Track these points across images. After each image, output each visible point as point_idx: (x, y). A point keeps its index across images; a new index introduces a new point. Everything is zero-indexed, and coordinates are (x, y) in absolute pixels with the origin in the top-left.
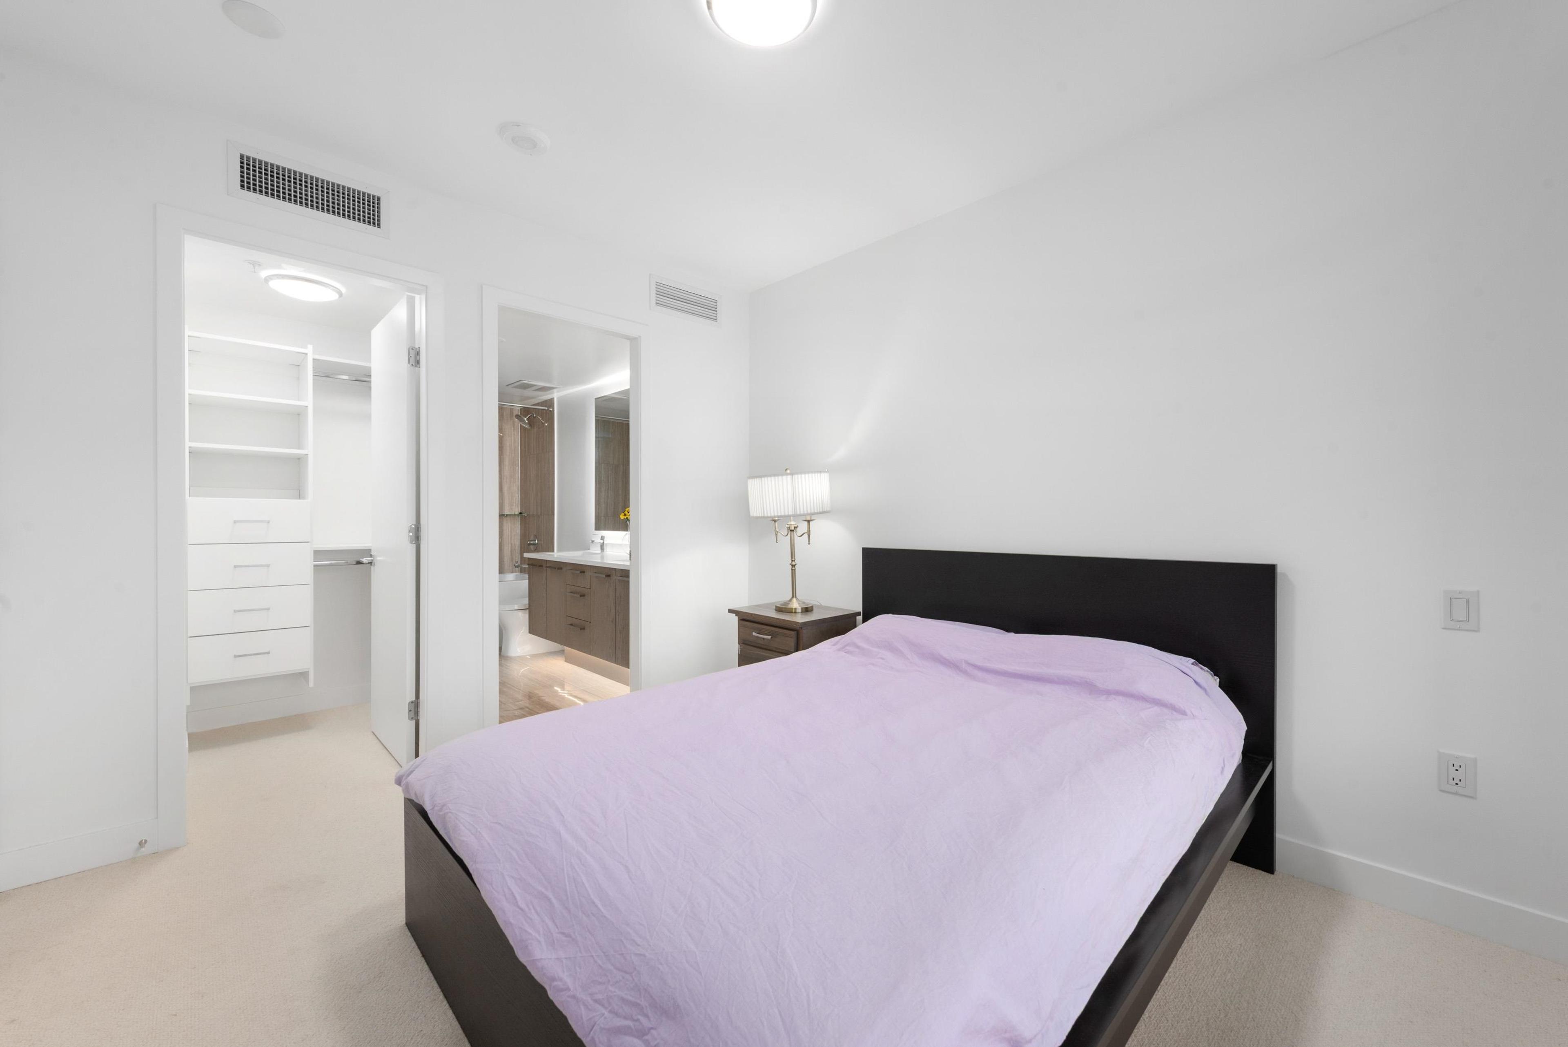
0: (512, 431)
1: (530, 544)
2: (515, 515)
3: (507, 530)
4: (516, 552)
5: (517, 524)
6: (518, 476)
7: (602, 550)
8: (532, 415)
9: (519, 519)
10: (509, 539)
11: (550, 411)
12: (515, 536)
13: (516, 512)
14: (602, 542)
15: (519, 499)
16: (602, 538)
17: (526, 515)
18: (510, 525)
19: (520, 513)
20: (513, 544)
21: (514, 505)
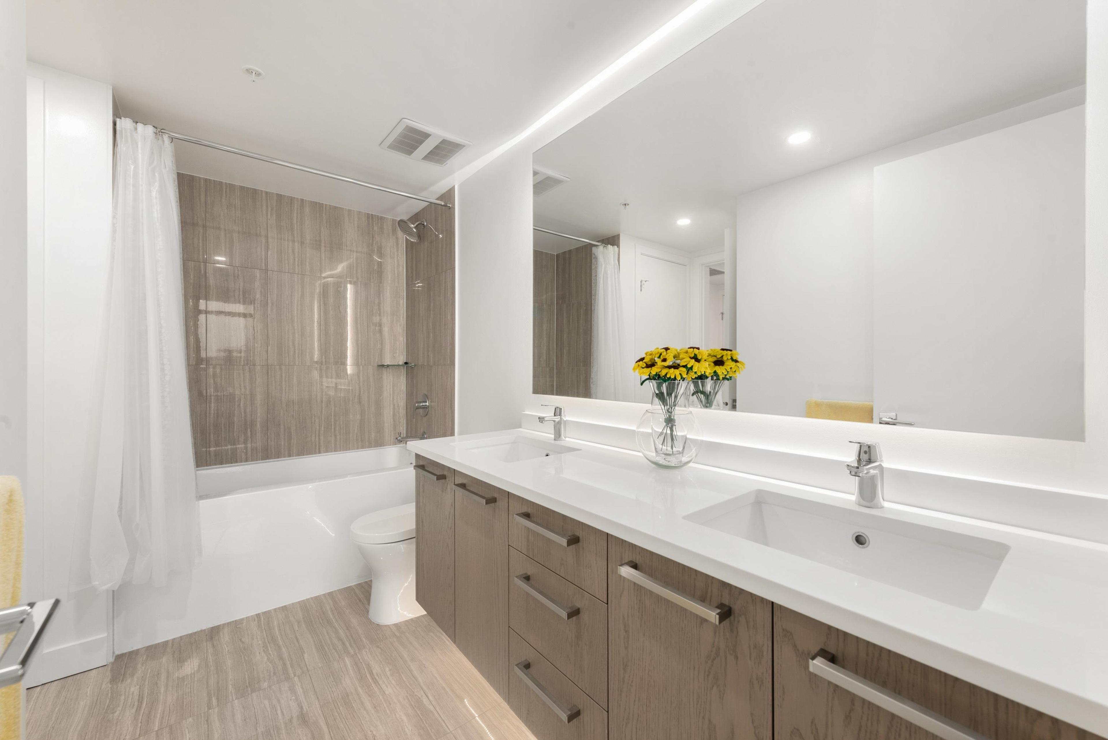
0: (395, 250)
1: (418, 408)
2: (399, 365)
3: (388, 388)
4: (401, 417)
5: (400, 378)
6: (403, 312)
7: (558, 435)
8: (423, 222)
9: (404, 371)
10: (391, 399)
11: (449, 206)
12: (399, 395)
13: (398, 362)
14: (557, 419)
15: (404, 343)
16: (558, 411)
17: (413, 365)
18: (392, 379)
19: (405, 363)
20: (396, 406)
21: (398, 352)
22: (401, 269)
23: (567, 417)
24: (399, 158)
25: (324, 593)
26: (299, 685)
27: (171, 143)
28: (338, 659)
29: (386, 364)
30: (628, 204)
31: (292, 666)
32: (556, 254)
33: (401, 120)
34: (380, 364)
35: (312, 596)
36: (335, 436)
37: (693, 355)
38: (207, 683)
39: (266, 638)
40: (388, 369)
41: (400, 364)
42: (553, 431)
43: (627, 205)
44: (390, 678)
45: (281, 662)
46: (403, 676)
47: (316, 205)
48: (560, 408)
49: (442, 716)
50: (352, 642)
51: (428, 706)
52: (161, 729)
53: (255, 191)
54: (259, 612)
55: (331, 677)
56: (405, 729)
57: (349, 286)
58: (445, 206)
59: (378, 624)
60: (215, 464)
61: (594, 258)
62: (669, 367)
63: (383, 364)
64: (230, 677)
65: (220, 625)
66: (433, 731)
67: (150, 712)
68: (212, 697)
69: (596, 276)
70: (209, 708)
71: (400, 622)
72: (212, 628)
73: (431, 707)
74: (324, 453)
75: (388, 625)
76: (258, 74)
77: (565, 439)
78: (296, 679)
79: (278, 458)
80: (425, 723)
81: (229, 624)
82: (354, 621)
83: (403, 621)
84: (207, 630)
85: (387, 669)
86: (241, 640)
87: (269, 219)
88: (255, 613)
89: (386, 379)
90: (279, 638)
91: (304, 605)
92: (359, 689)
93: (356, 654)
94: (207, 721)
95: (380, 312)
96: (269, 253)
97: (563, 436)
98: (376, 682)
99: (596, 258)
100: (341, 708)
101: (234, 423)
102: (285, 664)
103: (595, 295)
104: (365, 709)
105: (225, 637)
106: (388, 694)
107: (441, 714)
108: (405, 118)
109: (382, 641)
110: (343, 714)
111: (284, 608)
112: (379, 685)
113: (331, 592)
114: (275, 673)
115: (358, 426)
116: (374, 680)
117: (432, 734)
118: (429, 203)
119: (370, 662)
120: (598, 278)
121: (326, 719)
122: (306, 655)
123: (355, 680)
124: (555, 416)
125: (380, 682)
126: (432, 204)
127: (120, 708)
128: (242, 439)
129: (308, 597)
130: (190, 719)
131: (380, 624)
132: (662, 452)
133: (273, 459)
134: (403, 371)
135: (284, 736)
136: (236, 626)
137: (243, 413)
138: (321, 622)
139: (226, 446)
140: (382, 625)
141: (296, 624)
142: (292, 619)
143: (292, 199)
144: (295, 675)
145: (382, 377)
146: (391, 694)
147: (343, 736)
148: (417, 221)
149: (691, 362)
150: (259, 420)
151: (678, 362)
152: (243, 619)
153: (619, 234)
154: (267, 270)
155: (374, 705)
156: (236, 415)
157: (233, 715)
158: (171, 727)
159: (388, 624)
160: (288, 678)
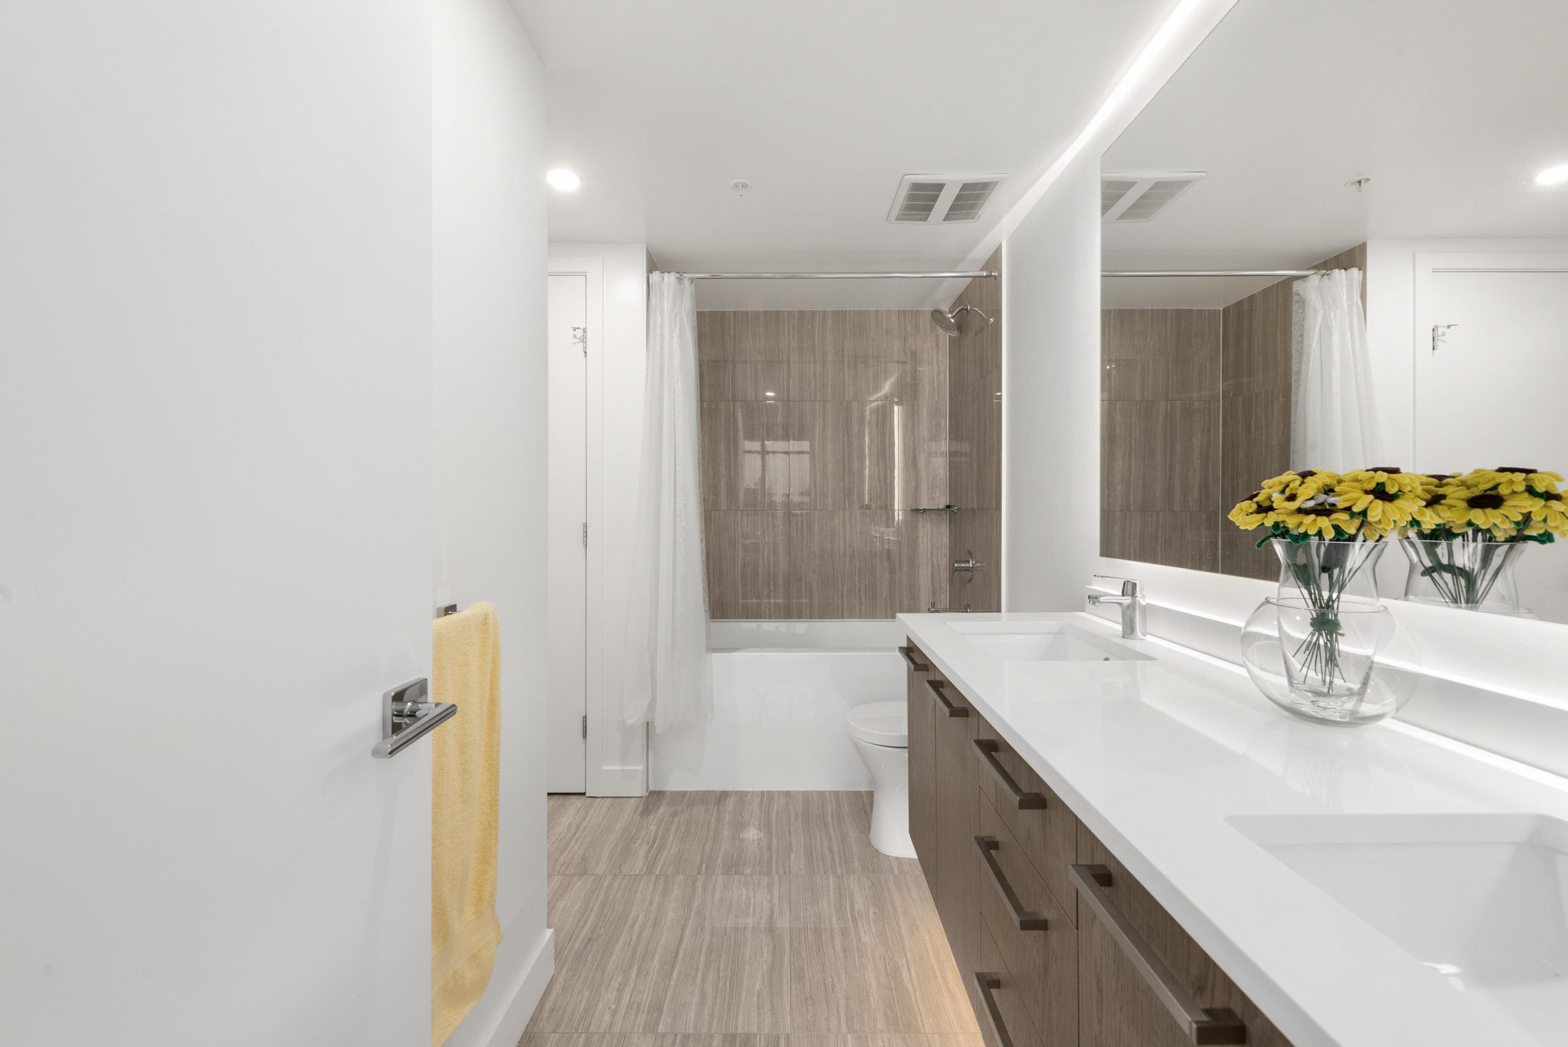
0: (935, 351)
1: (960, 570)
2: (938, 510)
3: (925, 540)
4: (943, 582)
5: (941, 528)
6: (945, 436)
7: (1129, 629)
8: (966, 306)
9: (946, 518)
10: (929, 556)
11: (995, 276)
12: (940, 550)
13: (938, 505)
14: (1127, 600)
15: (946, 479)
16: (1129, 588)
17: (956, 509)
18: (930, 528)
19: (947, 506)
20: (935, 565)
21: (938, 491)
22: (942, 375)
23: (1146, 598)
24: (915, 228)
25: (831, 790)
26: (777, 886)
27: (691, 284)
28: (823, 874)
29: (922, 508)
30: (1367, 180)
31: (777, 862)
32: (1221, 309)
33: (903, 178)
34: (914, 508)
35: (818, 790)
36: (860, 598)
37: (1372, 486)
38: (704, 846)
39: (763, 819)
40: (925, 515)
41: (941, 508)
42: (1120, 620)
43: (1363, 182)
44: (872, 924)
45: (769, 852)
46: (887, 928)
47: (839, 314)
48: (1133, 583)
49: (920, 1007)
50: (843, 860)
51: (906, 982)
52: (660, 875)
53: (778, 313)
54: (764, 790)
55: (810, 891)
56: (870, 996)
57: (896, 408)
58: (990, 276)
59: (877, 850)
60: (742, 618)
61: (1297, 302)
62: (1307, 512)
63: (918, 508)
64: (722, 849)
65: (729, 791)
66: (903, 1018)
67: (657, 855)
68: (703, 863)
69: (1302, 335)
70: (699, 873)
71: (903, 858)
72: (723, 792)
73: (909, 986)
74: (848, 618)
75: (888, 856)
76: (746, 186)
77: (1143, 637)
78: (776, 877)
79: (800, 618)
80: (896, 1003)
81: (737, 792)
82: (852, 835)
83: (908, 858)
84: (718, 792)
85: (871, 911)
86: (741, 813)
87: (791, 342)
88: (761, 790)
89: (922, 528)
90: (774, 825)
91: (807, 796)
92: (834, 920)
93: (843, 877)
94: (693, 885)
95: (914, 439)
96: (791, 381)
97: (1138, 629)
98: (855, 921)
99: (1302, 302)
100: (809, 933)
101: (758, 575)
102: (771, 857)
103: (1298, 373)
104: (833, 948)
105: (730, 805)
106: (863, 943)
107: (919, 1003)
108: (907, 175)
109: (876, 873)
110: (809, 940)
111: (787, 793)
112: (857, 926)
113: (837, 791)
114: (759, 862)
115: (887, 589)
116: (854, 917)
117: (901, 1023)
118: (972, 278)
119: (855, 893)
120: (1306, 339)
121: (791, 936)
122: (793, 856)
123: (833, 906)
124: (1123, 595)
125: (859, 924)
126: (977, 278)
127: (640, 841)
128: (765, 593)
129: (813, 789)
130: (682, 877)
131: (880, 851)
132: (1304, 687)
133: (794, 619)
134: (944, 517)
135: (749, 935)
136: (742, 796)
137: (766, 564)
138: (818, 823)
139: (751, 599)
140: (881, 853)
141: (794, 815)
142: (791, 807)
143: (813, 313)
144: (777, 873)
145: (917, 526)
146: (866, 943)
147: (803, 968)
148: (961, 306)
149: (1362, 499)
150: (781, 573)
151: (1331, 500)
152: (748, 792)
153: (1364, 242)
154: (789, 401)
155: (844, 947)
156: (760, 566)
157: (714, 890)
158: (667, 877)
159: (889, 854)
160: (769, 873)
